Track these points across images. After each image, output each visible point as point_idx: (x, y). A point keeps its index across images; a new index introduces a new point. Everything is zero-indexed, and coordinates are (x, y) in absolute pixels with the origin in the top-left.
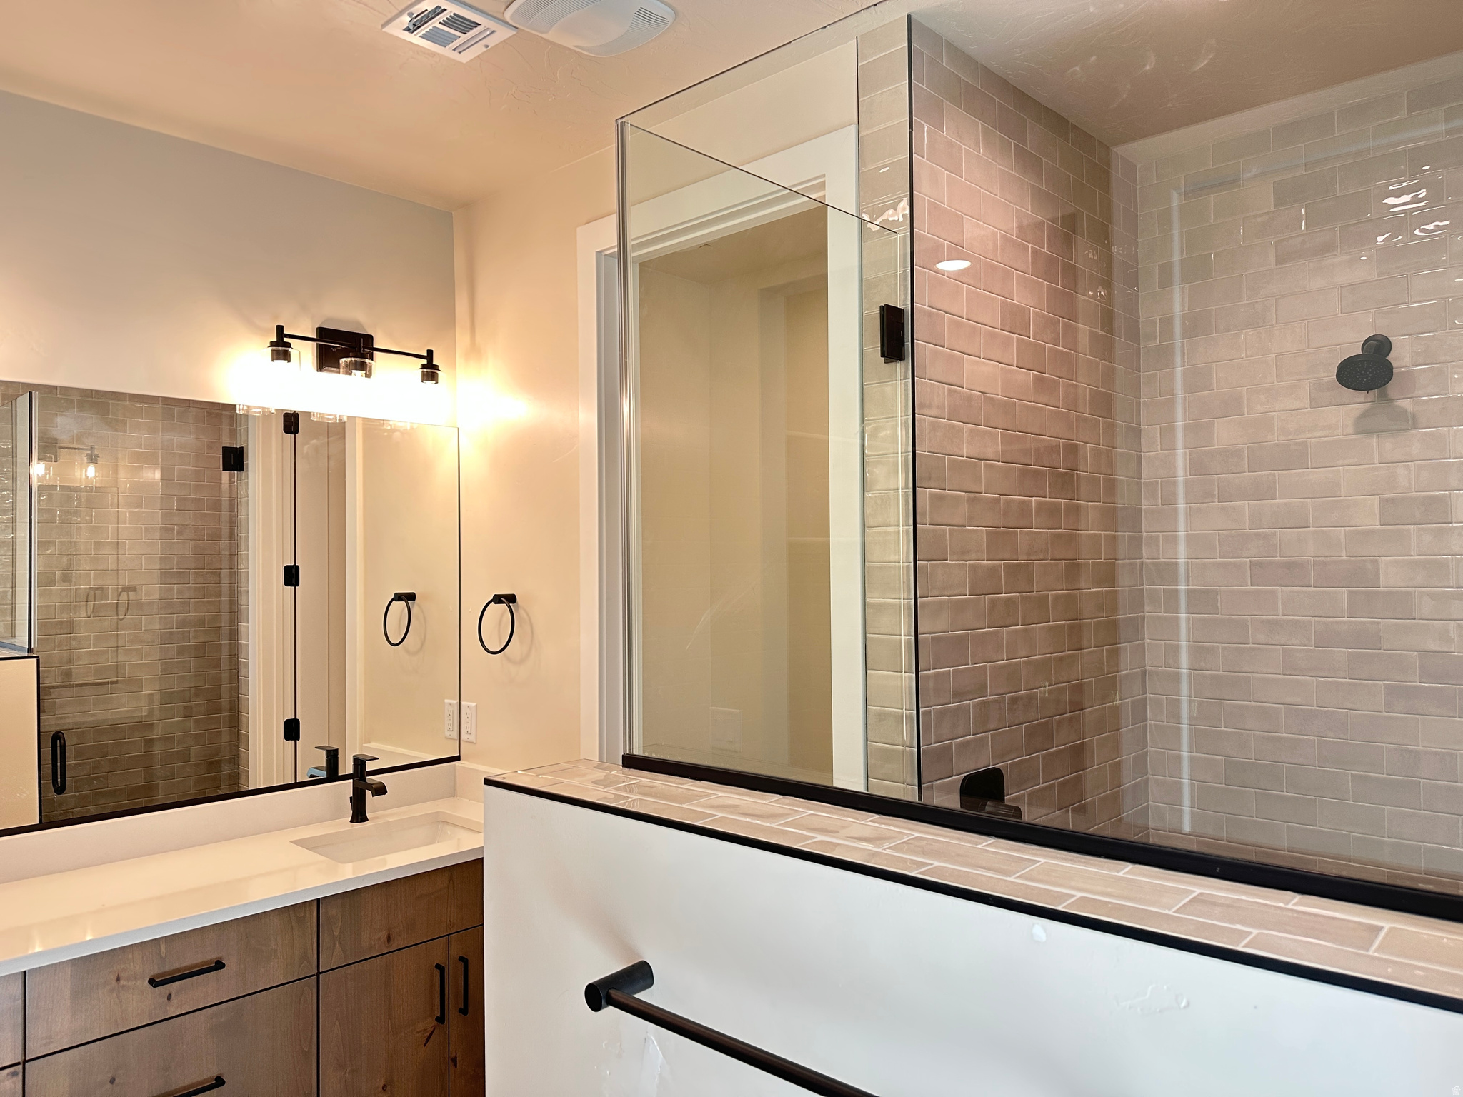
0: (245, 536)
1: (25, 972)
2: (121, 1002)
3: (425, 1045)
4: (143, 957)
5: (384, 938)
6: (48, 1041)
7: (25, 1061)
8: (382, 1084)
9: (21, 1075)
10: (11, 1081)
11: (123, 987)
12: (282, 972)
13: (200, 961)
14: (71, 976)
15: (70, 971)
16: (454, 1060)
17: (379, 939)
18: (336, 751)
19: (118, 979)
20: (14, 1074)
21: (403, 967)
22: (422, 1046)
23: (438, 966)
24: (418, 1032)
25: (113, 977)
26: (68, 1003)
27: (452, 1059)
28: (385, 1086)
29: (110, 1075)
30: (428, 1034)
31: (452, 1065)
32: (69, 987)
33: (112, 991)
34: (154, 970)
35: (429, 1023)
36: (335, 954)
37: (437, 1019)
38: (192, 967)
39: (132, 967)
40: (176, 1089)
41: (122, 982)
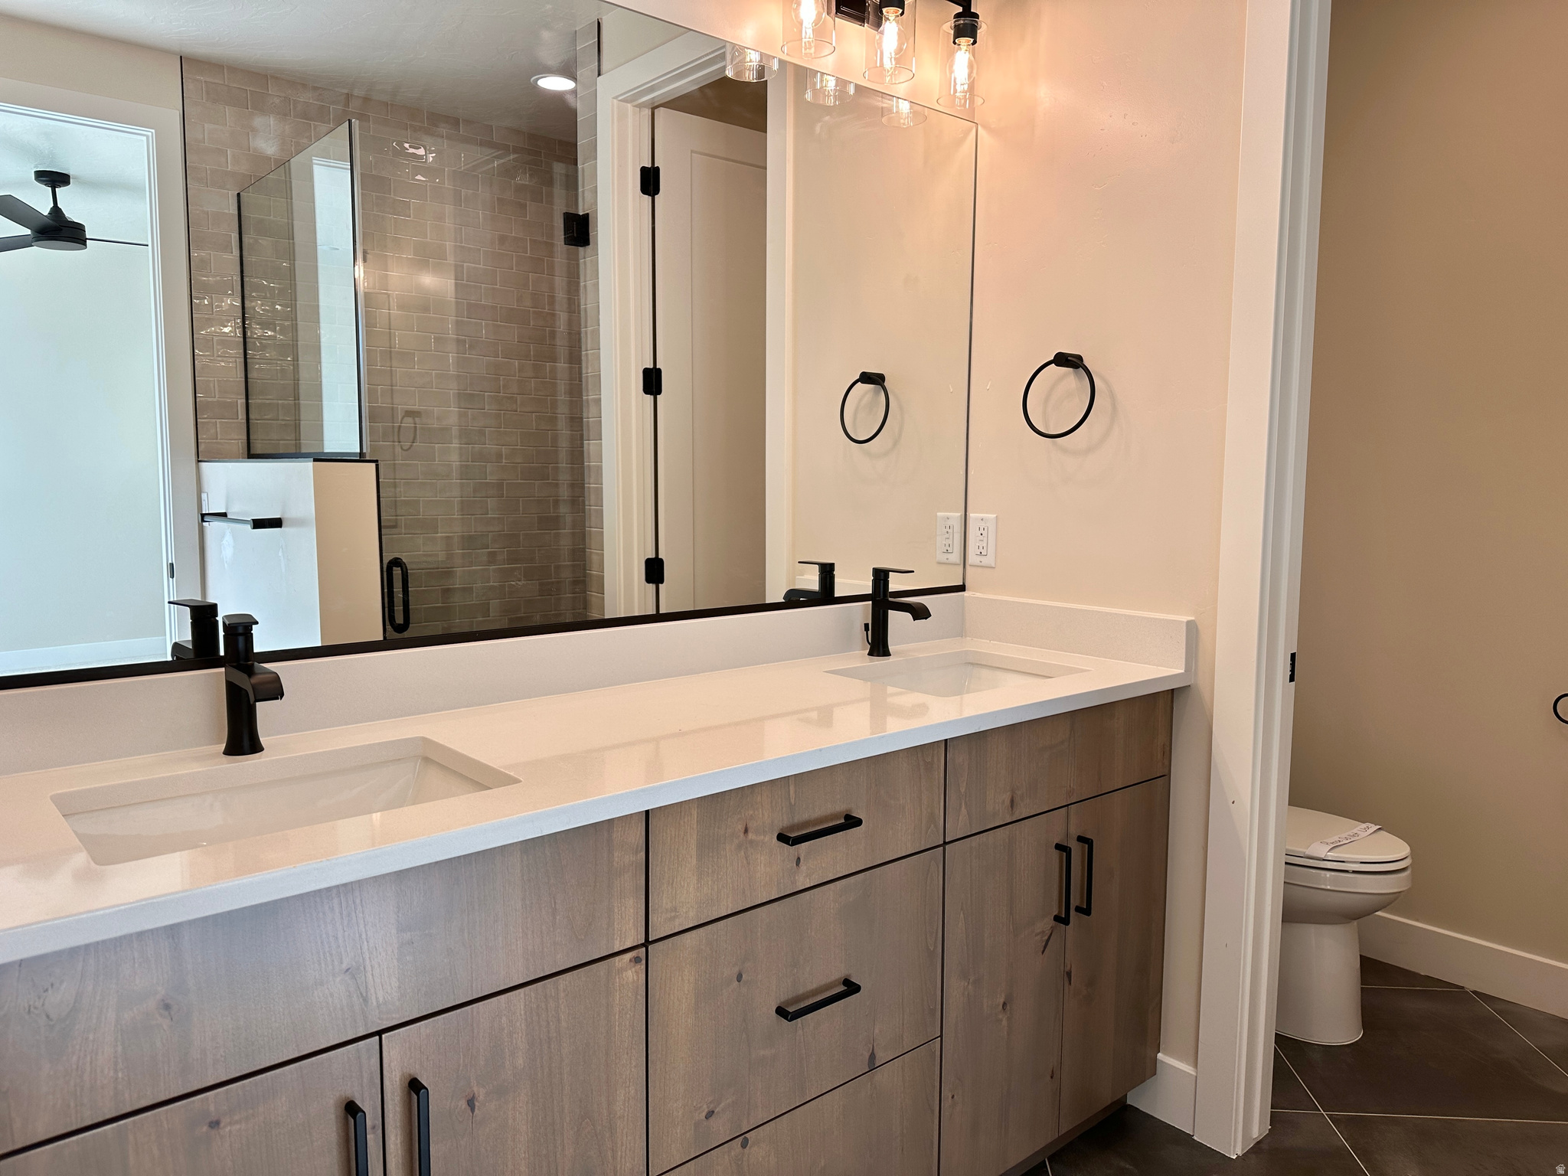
0: (593, 331)
1: (647, 812)
2: (749, 863)
3: (1043, 952)
4: (772, 802)
5: (1008, 802)
6: (673, 914)
7: (647, 943)
8: (1002, 1001)
9: (644, 962)
10: (633, 969)
11: (751, 842)
12: (910, 837)
13: (829, 812)
14: (697, 821)
15: (696, 812)
16: (1069, 974)
17: (1003, 801)
18: (832, 566)
19: (746, 831)
20: (637, 960)
21: (1024, 844)
22: (1041, 953)
23: (1058, 847)
24: (1037, 935)
25: (740, 827)
26: (694, 861)
27: (1067, 973)
28: (1004, 1004)
29: (736, 970)
30: (1046, 938)
31: (1066, 979)
32: (695, 837)
33: (739, 847)
34: (782, 820)
35: (1049, 922)
36: (960, 818)
37: (1057, 918)
38: (821, 820)
39: (761, 816)
40: (803, 994)
41: (751, 836)
